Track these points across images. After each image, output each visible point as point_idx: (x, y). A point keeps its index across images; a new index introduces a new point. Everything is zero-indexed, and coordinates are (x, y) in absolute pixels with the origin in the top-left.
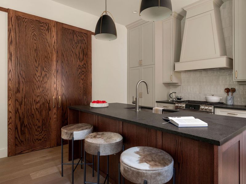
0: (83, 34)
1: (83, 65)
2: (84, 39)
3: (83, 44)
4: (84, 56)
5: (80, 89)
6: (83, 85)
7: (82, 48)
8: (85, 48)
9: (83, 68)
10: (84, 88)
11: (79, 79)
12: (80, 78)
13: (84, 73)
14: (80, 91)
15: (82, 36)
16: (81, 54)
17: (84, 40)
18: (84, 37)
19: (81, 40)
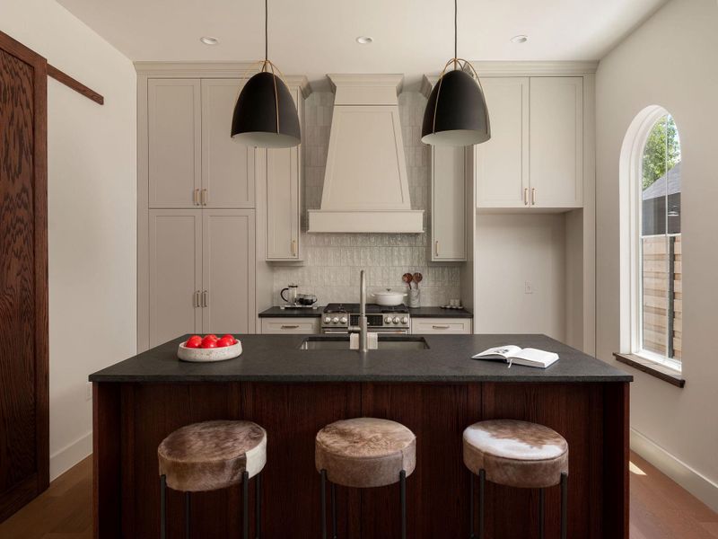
0: (21, 64)
1: (19, 196)
2: (24, 86)
3: (21, 105)
4: (24, 156)
5: (11, 296)
6: (19, 277)
7: (15, 122)
8: (26, 125)
9: (20, 207)
10: (23, 289)
11: (7, 253)
12: (10, 251)
13: (22, 226)
14: (11, 304)
15: (17, 74)
16: (11, 148)
17: (24, 91)
18: (21, 75)
19: (12, 89)
